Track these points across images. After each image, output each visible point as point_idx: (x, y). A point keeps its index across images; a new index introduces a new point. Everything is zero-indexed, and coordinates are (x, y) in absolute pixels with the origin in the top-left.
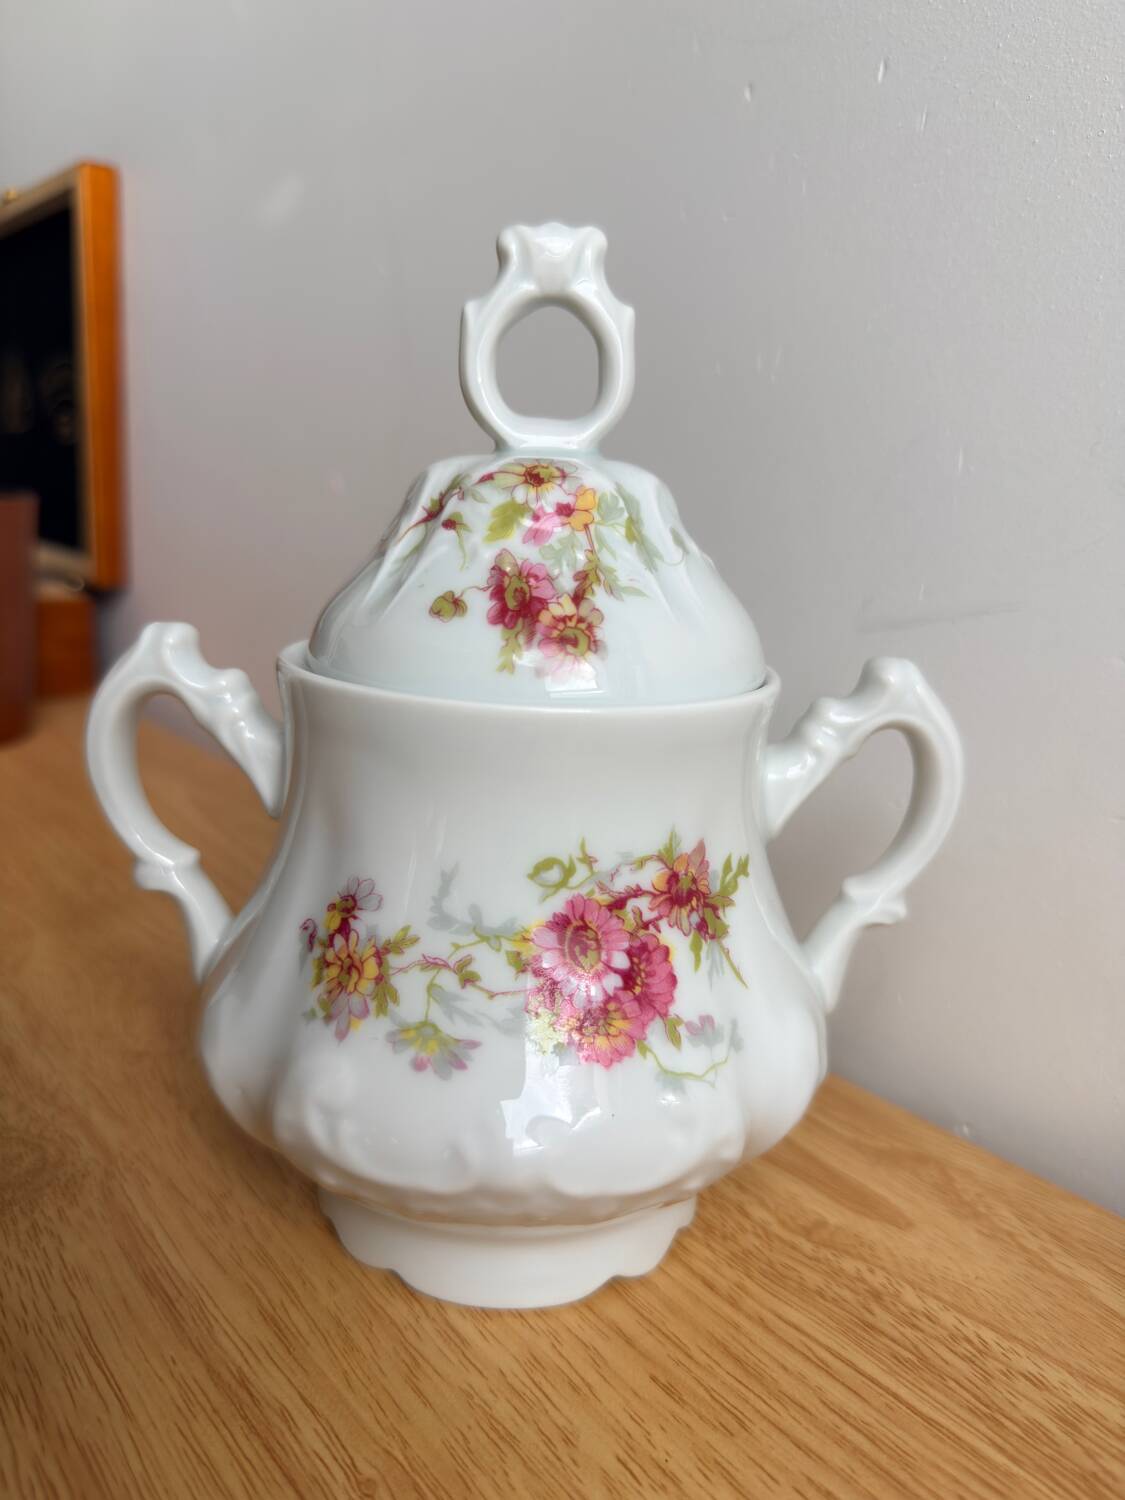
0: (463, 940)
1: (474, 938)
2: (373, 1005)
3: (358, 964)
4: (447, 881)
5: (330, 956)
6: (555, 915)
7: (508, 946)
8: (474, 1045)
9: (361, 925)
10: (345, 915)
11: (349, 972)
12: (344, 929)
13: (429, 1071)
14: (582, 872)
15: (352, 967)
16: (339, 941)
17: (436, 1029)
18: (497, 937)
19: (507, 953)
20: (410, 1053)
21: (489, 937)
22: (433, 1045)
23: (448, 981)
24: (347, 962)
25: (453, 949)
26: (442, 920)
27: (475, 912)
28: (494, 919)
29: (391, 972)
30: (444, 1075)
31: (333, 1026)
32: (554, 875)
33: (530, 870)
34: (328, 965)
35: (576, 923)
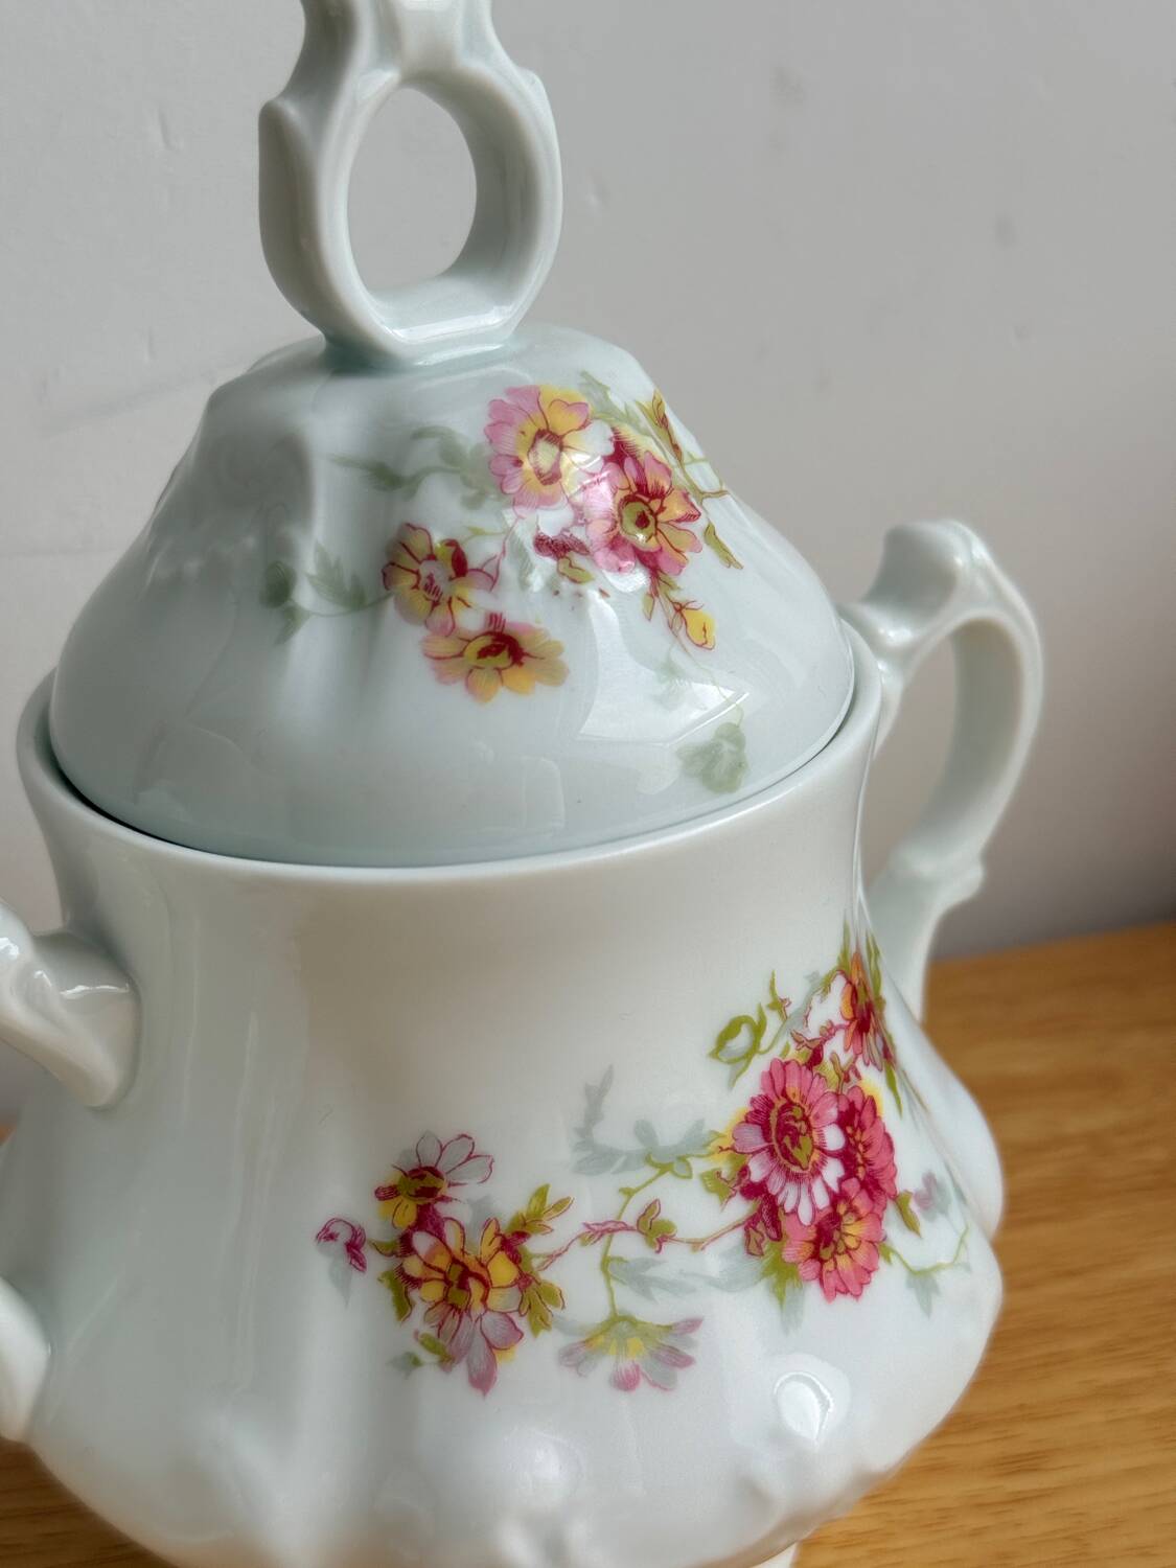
0: (633, 1179)
1: (648, 1172)
2: (522, 1323)
3: (474, 1267)
4: (595, 1097)
5: (413, 1267)
6: (753, 1101)
7: (700, 1166)
8: (693, 1324)
9: (461, 1206)
10: (422, 1201)
11: (463, 1285)
12: (428, 1221)
13: (643, 1387)
14: (773, 1022)
15: (462, 1277)
16: (422, 1242)
17: (631, 1321)
18: (682, 1159)
19: (703, 1177)
20: (605, 1367)
21: (669, 1163)
22: (635, 1343)
23: (630, 1246)
24: (456, 1272)
25: (624, 1198)
26: (596, 1159)
27: (644, 1131)
28: (670, 1134)
29: (535, 1263)
30: (664, 1385)
31: (460, 1372)
32: (742, 1040)
33: (711, 1045)
34: (416, 1282)
35: (779, 1103)
